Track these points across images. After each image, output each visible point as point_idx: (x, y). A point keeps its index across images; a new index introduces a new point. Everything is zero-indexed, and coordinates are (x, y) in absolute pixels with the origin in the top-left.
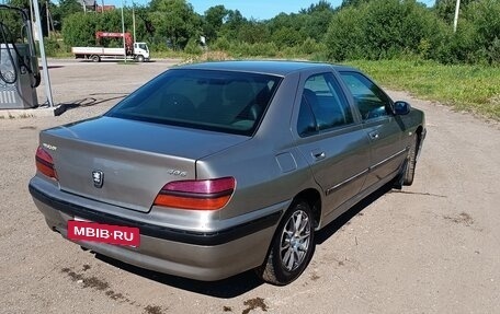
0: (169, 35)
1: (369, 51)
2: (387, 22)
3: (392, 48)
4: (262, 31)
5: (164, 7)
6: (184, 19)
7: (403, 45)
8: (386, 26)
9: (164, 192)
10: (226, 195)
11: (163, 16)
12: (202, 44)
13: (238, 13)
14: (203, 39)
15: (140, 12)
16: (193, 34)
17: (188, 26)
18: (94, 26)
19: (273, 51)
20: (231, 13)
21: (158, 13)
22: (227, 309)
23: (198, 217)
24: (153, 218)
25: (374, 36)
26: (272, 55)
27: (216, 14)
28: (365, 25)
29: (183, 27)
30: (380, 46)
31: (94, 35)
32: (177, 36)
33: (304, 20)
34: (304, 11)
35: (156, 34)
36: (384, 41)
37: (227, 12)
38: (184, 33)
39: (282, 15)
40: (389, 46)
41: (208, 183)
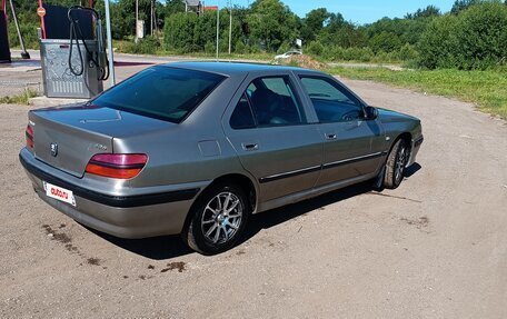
0: (264, 37)
1: (463, 60)
2: (485, 30)
3: (487, 58)
4: (359, 36)
5: (262, 9)
6: (280, 21)
7: (499, 55)
8: (483, 35)
9: (92, 162)
10: (137, 168)
11: (259, 18)
12: (297, 47)
13: (340, 16)
14: (299, 42)
15: (240, 14)
16: (287, 37)
17: (283, 29)
18: (193, 26)
19: (368, 56)
20: (333, 16)
21: (256, 15)
22: (151, 267)
23: (113, 184)
24: (85, 183)
25: (469, 44)
26: (366, 61)
27: (317, 17)
28: (461, 33)
29: (278, 30)
30: (474, 56)
31: (193, 35)
32: (272, 39)
33: (407, 25)
34: (410, 16)
35: (251, 36)
36: (480, 51)
37: (329, 15)
38: (278, 35)
39: (385, 19)
40: (485, 55)
41: (124, 157)
